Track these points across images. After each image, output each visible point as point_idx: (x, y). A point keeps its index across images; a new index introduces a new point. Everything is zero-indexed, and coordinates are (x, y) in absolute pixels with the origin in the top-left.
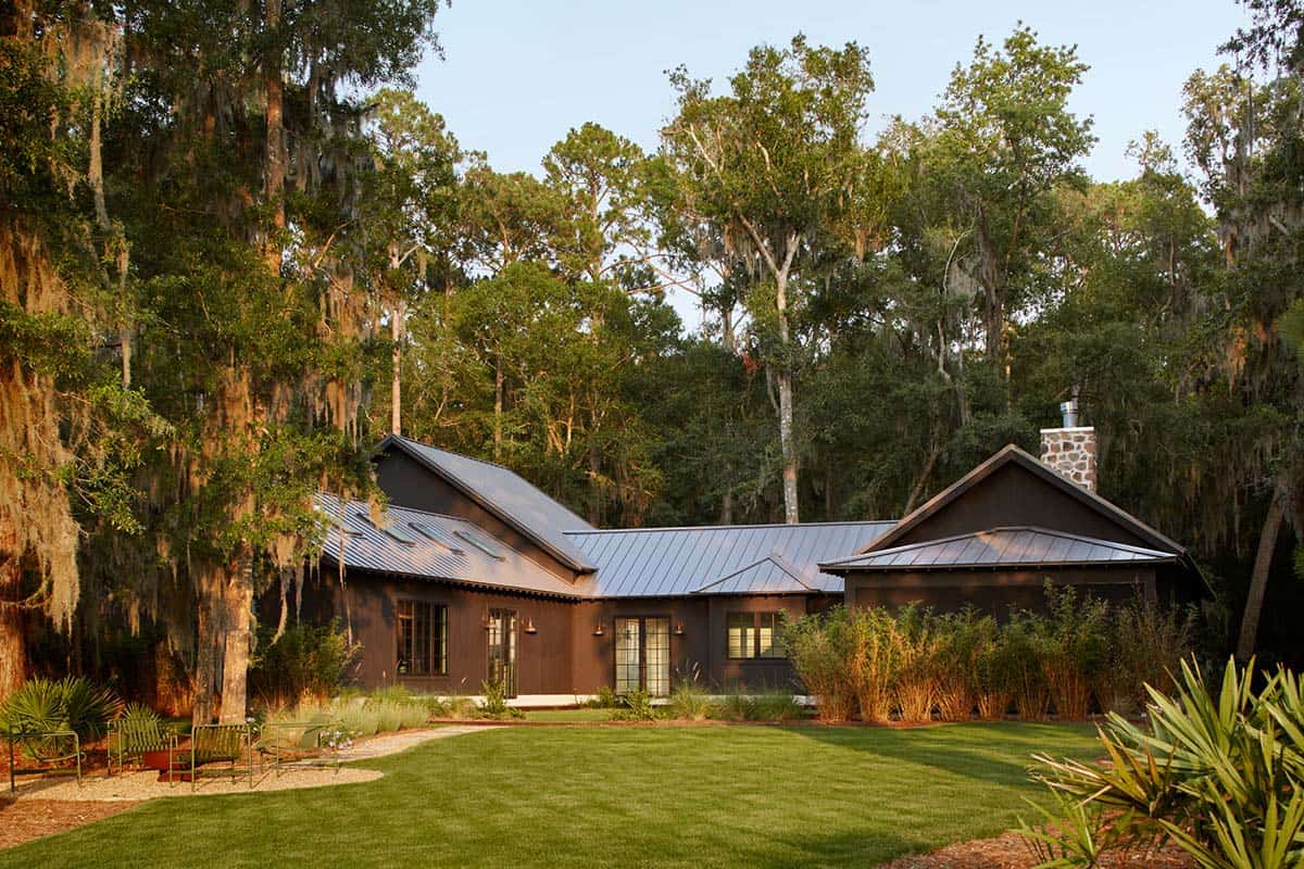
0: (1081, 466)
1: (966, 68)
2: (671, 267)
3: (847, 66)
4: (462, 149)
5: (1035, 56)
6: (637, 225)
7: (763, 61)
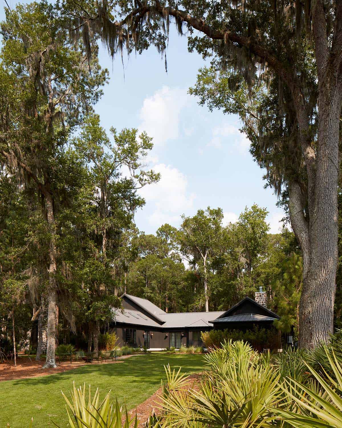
0: (263, 300)
1: (244, 213)
2: (183, 255)
3: (218, 213)
4: (139, 231)
5: (258, 210)
6: (176, 246)
7: (201, 213)
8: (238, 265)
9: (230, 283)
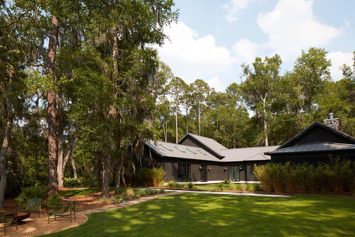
2: (248, 105)
3: (276, 61)
8: (298, 102)
9: (290, 120)
